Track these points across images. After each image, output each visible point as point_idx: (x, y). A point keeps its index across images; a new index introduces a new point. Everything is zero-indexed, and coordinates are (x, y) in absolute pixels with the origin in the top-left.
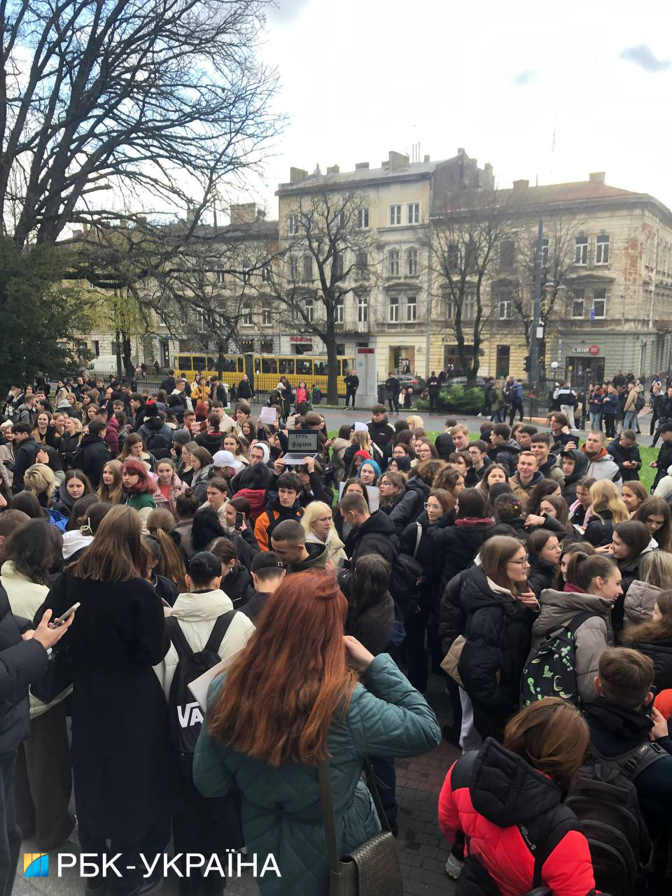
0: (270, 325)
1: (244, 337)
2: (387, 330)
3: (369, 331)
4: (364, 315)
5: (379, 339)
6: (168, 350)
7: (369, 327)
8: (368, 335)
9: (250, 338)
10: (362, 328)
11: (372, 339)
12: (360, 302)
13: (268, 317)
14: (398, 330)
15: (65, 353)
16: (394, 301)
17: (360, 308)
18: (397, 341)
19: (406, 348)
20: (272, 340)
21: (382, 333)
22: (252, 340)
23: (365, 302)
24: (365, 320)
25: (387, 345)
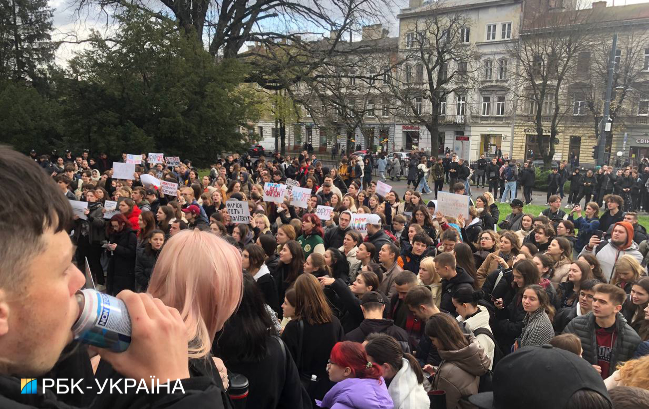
0: (387, 117)
1: (368, 126)
2: (479, 121)
3: (465, 122)
4: (461, 109)
5: (473, 129)
6: (311, 135)
7: (465, 120)
8: (464, 125)
9: (372, 126)
10: (459, 119)
11: (467, 129)
12: (459, 100)
13: (386, 111)
14: (489, 122)
15: (240, 137)
16: (487, 99)
17: (459, 104)
18: (487, 130)
19: (495, 136)
20: (388, 128)
21: (476, 124)
22: (373, 128)
23: (463, 99)
24: (463, 113)
25: (479, 134)
